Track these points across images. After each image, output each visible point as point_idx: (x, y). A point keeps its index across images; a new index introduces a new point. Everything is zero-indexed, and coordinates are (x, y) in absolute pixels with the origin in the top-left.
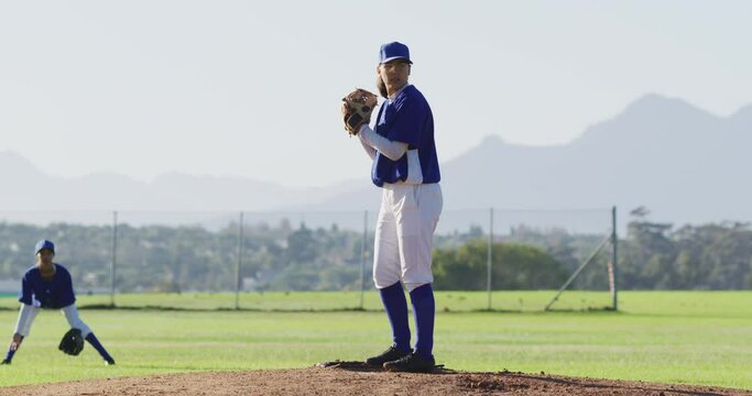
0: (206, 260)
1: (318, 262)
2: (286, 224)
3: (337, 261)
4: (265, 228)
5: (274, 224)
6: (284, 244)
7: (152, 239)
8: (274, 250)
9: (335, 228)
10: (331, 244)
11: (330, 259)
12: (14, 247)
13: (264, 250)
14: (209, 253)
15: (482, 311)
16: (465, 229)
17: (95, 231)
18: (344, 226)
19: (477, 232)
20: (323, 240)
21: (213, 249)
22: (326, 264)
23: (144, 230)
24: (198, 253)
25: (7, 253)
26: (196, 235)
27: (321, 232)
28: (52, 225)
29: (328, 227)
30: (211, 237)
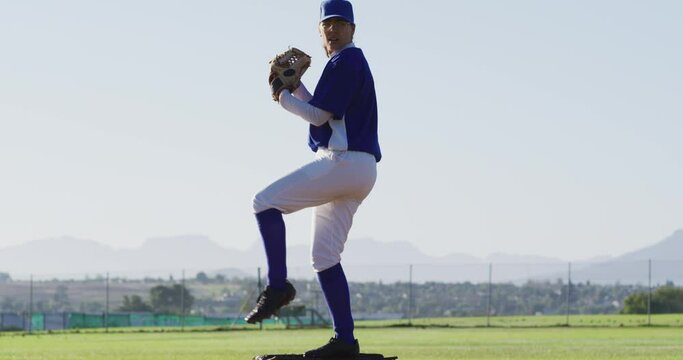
0: (515, 302)
1: (578, 302)
2: (560, 281)
3: (590, 302)
4: (548, 283)
5: (553, 281)
6: (559, 292)
7: (484, 291)
8: (553, 295)
9: (588, 283)
10: (586, 292)
11: (586, 301)
12: (405, 296)
13: (548, 296)
14: (516, 298)
15: (645, 326)
16: (663, 283)
17: (452, 286)
18: (594, 282)
19: (670, 284)
20: (581, 290)
21: (519, 296)
22: (583, 304)
23: (479, 285)
24: (510, 298)
25: (401, 299)
26: (509, 288)
27: (580, 285)
28: (427, 283)
29: (584, 282)
30: (517, 289)
